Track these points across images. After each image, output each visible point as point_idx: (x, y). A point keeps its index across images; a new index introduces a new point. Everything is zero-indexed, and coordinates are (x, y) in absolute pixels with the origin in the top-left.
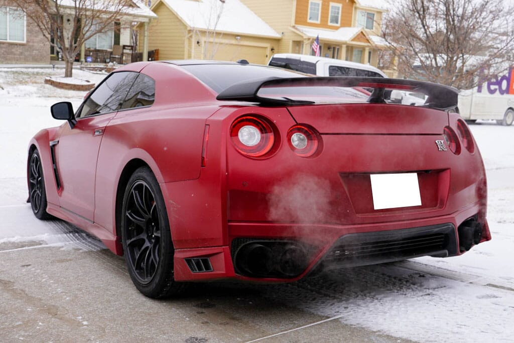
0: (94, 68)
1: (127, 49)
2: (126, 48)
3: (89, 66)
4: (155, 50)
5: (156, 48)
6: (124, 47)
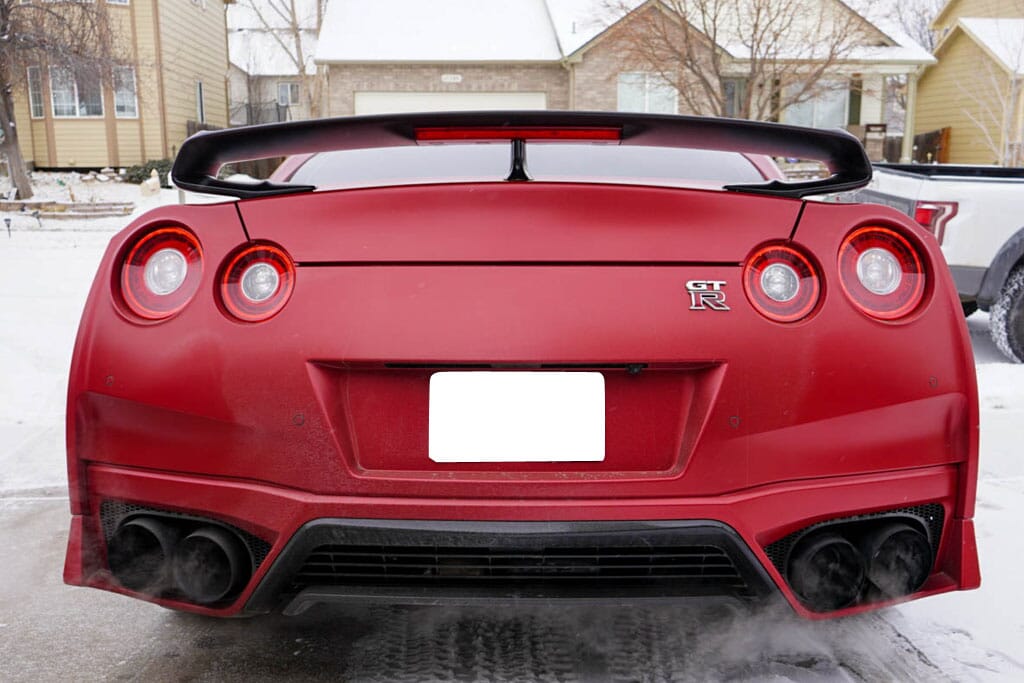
0: (798, 172)
1: (874, 132)
2: (872, 129)
3: (790, 170)
4: (943, 130)
5: (944, 126)
6: (868, 128)
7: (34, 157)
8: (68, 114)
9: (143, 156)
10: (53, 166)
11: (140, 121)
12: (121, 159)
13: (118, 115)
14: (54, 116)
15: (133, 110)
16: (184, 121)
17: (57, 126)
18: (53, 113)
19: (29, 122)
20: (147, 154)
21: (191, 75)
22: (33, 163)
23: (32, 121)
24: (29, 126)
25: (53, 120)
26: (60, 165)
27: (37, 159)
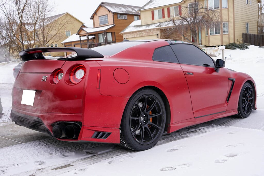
7: (206, 44)
8: (213, 34)
9: (229, 42)
10: (209, 46)
11: (229, 35)
12: (224, 43)
13: (223, 33)
14: (210, 35)
15: (227, 32)
16: (242, 33)
17: (210, 37)
18: (210, 34)
19: (205, 37)
20: (230, 42)
21: (245, 22)
22: (206, 46)
23: (206, 36)
24: (205, 38)
25: (210, 36)
26: (211, 46)
27: (207, 45)
